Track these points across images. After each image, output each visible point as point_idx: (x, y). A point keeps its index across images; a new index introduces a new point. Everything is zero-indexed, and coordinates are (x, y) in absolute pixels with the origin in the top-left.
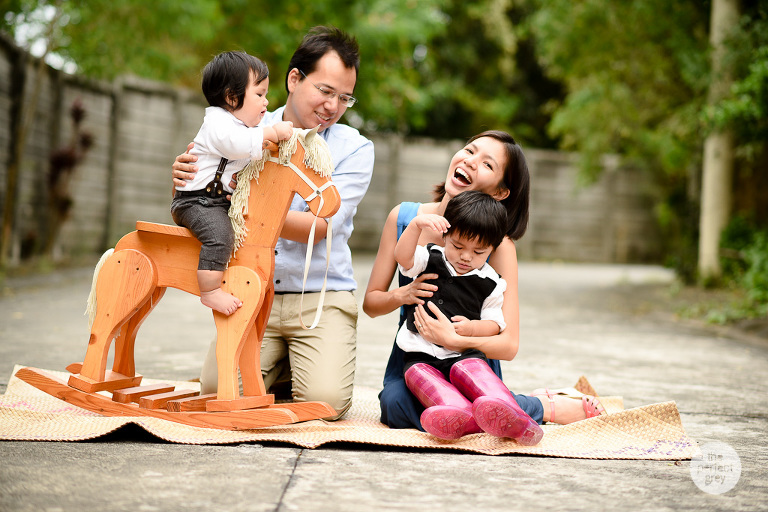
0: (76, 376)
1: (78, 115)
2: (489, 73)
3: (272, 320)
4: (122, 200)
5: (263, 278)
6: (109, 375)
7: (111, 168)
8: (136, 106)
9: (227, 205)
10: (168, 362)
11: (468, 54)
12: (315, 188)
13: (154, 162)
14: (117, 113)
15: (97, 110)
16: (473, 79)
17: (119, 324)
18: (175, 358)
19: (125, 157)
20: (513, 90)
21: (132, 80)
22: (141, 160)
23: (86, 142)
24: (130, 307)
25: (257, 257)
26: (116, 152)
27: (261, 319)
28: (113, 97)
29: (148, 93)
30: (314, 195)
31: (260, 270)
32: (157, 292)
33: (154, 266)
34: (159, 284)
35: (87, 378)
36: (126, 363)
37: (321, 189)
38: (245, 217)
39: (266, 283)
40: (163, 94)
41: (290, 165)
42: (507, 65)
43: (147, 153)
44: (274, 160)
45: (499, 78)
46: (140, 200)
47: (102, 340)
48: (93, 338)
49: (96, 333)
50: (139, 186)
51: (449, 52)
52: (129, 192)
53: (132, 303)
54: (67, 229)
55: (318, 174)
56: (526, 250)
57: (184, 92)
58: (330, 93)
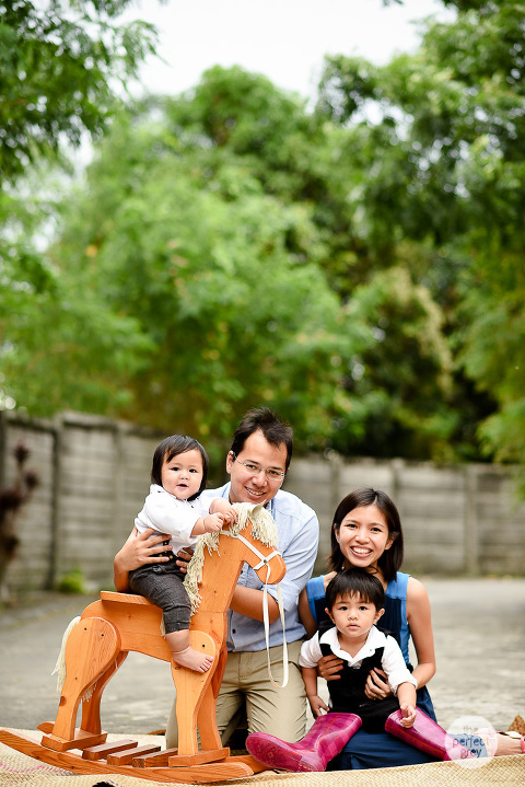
0: (49, 736)
1: (22, 455)
2: (427, 390)
3: (226, 677)
4: (66, 534)
5: (217, 641)
6: (78, 734)
7: (54, 504)
8: (78, 442)
9: (182, 576)
10: (127, 712)
11: (406, 372)
12: (263, 558)
13: (96, 495)
14: (58, 448)
15: (40, 448)
16: (412, 397)
17: (87, 687)
18: (132, 707)
19: (67, 493)
20: (453, 405)
21: (72, 416)
22: (83, 495)
23: (32, 481)
24: (96, 671)
25: (211, 621)
26: (58, 489)
27: (216, 679)
28: (54, 434)
29: (87, 428)
30: (262, 564)
31: (214, 634)
32: (121, 655)
33: (117, 632)
34: (122, 648)
35: (59, 738)
36: (93, 720)
37: (268, 559)
38: (200, 585)
39: (220, 646)
40: (102, 428)
41: (240, 537)
42: (445, 382)
43: (89, 487)
44: (226, 533)
45: (438, 394)
46: (83, 535)
47: (71, 703)
48: (63, 701)
49: (66, 695)
50: (83, 521)
51: (385, 371)
52: (72, 527)
53: (98, 667)
54: (14, 567)
55: (265, 545)
56: (474, 567)
57: (124, 426)
58: (256, 468)
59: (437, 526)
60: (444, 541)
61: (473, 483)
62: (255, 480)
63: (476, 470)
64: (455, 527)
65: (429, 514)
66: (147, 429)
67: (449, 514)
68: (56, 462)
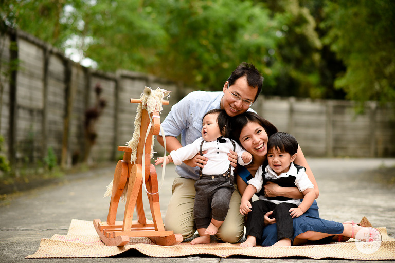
1: (98, 91)
2: (307, 62)
4: (122, 133)
7: (116, 117)
8: (128, 85)
11: (296, 52)
14: (118, 89)
15: (108, 88)
16: (298, 64)
19: (123, 111)
21: (126, 72)
22: (131, 112)
23: (103, 104)
26: (118, 109)
28: (115, 81)
29: (133, 78)
40: (141, 79)
45: (313, 64)
50: (130, 126)
51: (286, 51)
52: (125, 129)
54: (95, 149)
56: (330, 152)
57: (151, 77)
58: (238, 97)
59: (312, 132)
60: (315, 139)
61: (331, 110)
62: (235, 103)
63: (332, 103)
64: (321, 132)
65: (308, 125)
66: (164, 79)
67: (317, 125)
68: (116, 95)
